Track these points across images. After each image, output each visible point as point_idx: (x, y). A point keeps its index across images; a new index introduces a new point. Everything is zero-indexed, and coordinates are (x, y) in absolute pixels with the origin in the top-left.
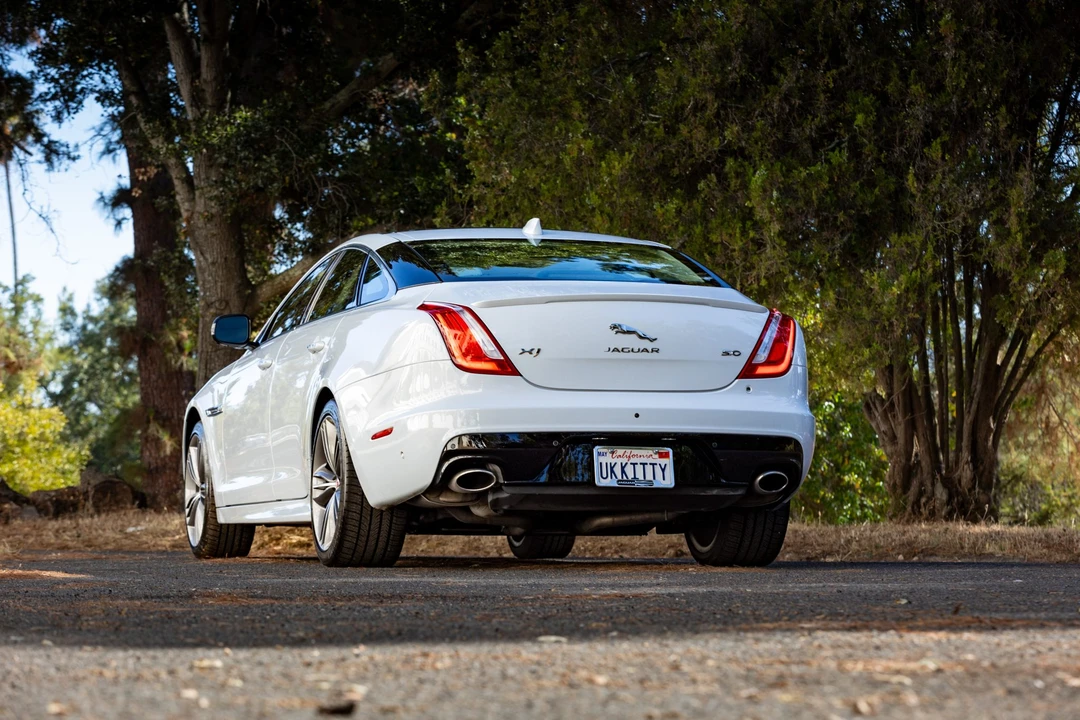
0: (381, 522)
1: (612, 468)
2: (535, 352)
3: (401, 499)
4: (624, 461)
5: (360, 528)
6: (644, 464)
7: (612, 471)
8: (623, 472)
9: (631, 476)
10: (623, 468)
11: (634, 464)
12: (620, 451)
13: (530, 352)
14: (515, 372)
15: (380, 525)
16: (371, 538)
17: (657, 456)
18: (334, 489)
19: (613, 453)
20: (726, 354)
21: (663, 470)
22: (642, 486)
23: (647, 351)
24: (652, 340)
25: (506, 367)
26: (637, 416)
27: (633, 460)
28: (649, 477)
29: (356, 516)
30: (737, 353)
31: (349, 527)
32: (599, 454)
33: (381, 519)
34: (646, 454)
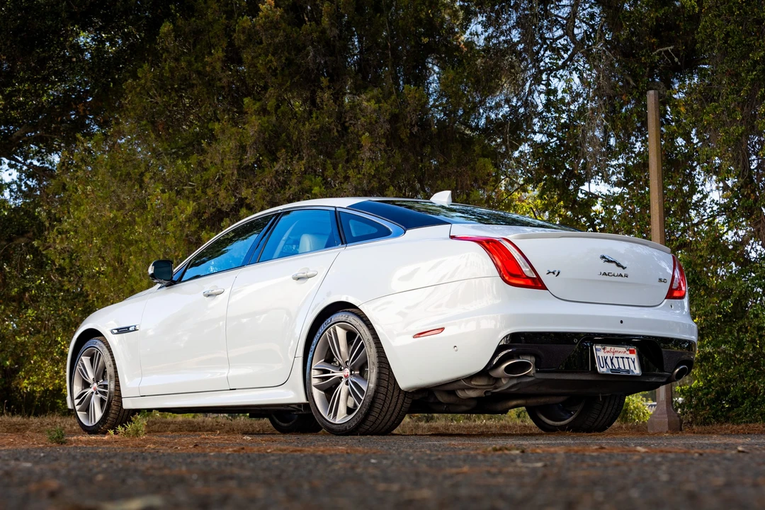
0: (397, 401)
1: (605, 360)
2: (556, 273)
3: (436, 384)
4: (611, 355)
5: (383, 406)
6: (623, 358)
7: (606, 363)
8: (612, 363)
9: (617, 367)
10: (611, 360)
11: (617, 358)
12: (608, 348)
13: (554, 273)
14: (544, 287)
15: (397, 403)
16: (389, 413)
17: (628, 352)
18: (341, 378)
19: (604, 349)
20: (660, 280)
21: (634, 362)
22: (624, 374)
23: (622, 276)
24: (624, 268)
25: (537, 283)
26: (622, 322)
27: (616, 355)
28: (627, 368)
29: (382, 396)
30: (665, 281)
31: (377, 405)
32: (596, 350)
33: (398, 399)
34: (621, 351)
